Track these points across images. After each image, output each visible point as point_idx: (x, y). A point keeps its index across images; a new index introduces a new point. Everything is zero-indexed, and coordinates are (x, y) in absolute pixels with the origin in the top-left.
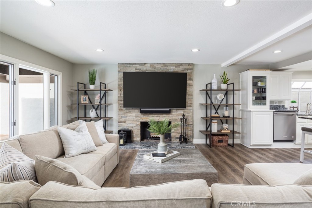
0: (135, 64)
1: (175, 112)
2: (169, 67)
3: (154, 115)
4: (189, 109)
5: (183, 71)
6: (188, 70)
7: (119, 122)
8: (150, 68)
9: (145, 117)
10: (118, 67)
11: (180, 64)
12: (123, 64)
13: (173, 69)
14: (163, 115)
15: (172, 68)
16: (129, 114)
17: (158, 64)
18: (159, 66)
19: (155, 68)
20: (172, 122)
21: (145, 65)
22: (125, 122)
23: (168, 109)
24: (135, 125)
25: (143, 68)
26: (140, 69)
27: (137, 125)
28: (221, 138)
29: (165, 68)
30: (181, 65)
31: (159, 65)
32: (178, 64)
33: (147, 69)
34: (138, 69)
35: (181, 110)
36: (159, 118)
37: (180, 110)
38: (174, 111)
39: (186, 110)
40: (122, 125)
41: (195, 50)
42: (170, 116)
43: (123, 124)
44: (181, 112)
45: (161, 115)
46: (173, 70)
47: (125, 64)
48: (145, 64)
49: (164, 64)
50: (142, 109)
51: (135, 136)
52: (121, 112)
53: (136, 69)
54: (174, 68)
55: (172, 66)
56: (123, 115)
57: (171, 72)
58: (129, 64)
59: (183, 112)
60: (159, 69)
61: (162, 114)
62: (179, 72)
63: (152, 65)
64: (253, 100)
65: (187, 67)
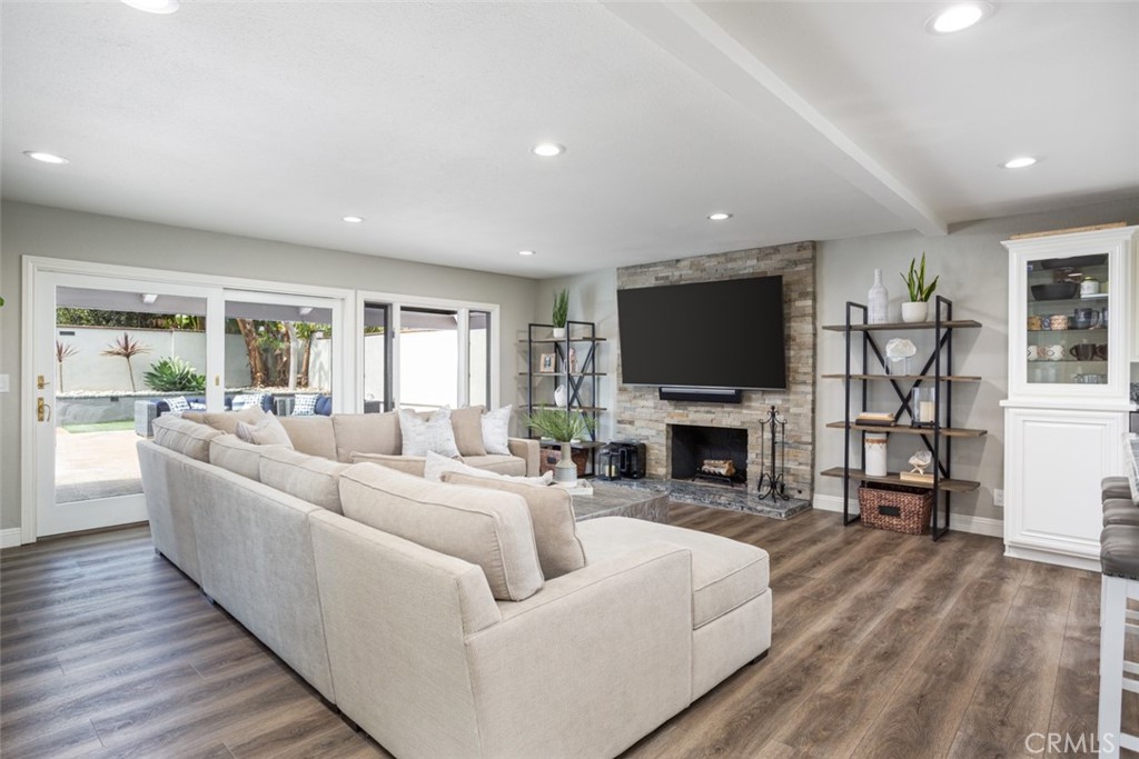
0: (655, 264)
1: (757, 400)
2: (740, 263)
3: (699, 408)
4: (803, 392)
5: (783, 268)
6: (796, 265)
7: (619, 422)
8: (690, 272)
9: (677, 411)
10: (618, 277)
11: (772, 247)
12: (627, 268)
13: (752, 267)
14: (726, 409)
15: (749, 263)
16: (642, 403)
17: (709, 256)
18: (713, 262)
19: (703, 270)
20: (749, 432)
21: (679, 265)
22: (631, 423)
23: (730, 391)
24: (653, 432)
25: (673, 275)
26: (667, 277)
27: (659, 432)
28: (891, 498)
29: (730, 265)
30: (776, 249)
31: (713, 259)
32: (766, 248)
33: (685, 274)
34: (662, 278)
35: (777, 396)
36: (713, 416)
37: (772, 396)
38: (754, 396)
39: (792, 397)
40: (624, 429)
41: (719, 217)
42: (745, 411)
43: (628, 426)
44: (776, 400)
45: (719, 409)
46: (751, 270)
47: (633, 267)
48: (678, 261)
49: (725, 254)
50: (664, 390)
51: (653, 463)
52: (625, 397)
53: (657, 279)
54: (754, 262)
55: (748, 258)
56: (628, 405)
57: (746, 277)
58: (641, 266)
59: (783, 400)
60: (714, 272)
61: (723, 407)
62: (769, 274)
63: (696, 263)
64: (1029, 361)
65: (794, 256)
